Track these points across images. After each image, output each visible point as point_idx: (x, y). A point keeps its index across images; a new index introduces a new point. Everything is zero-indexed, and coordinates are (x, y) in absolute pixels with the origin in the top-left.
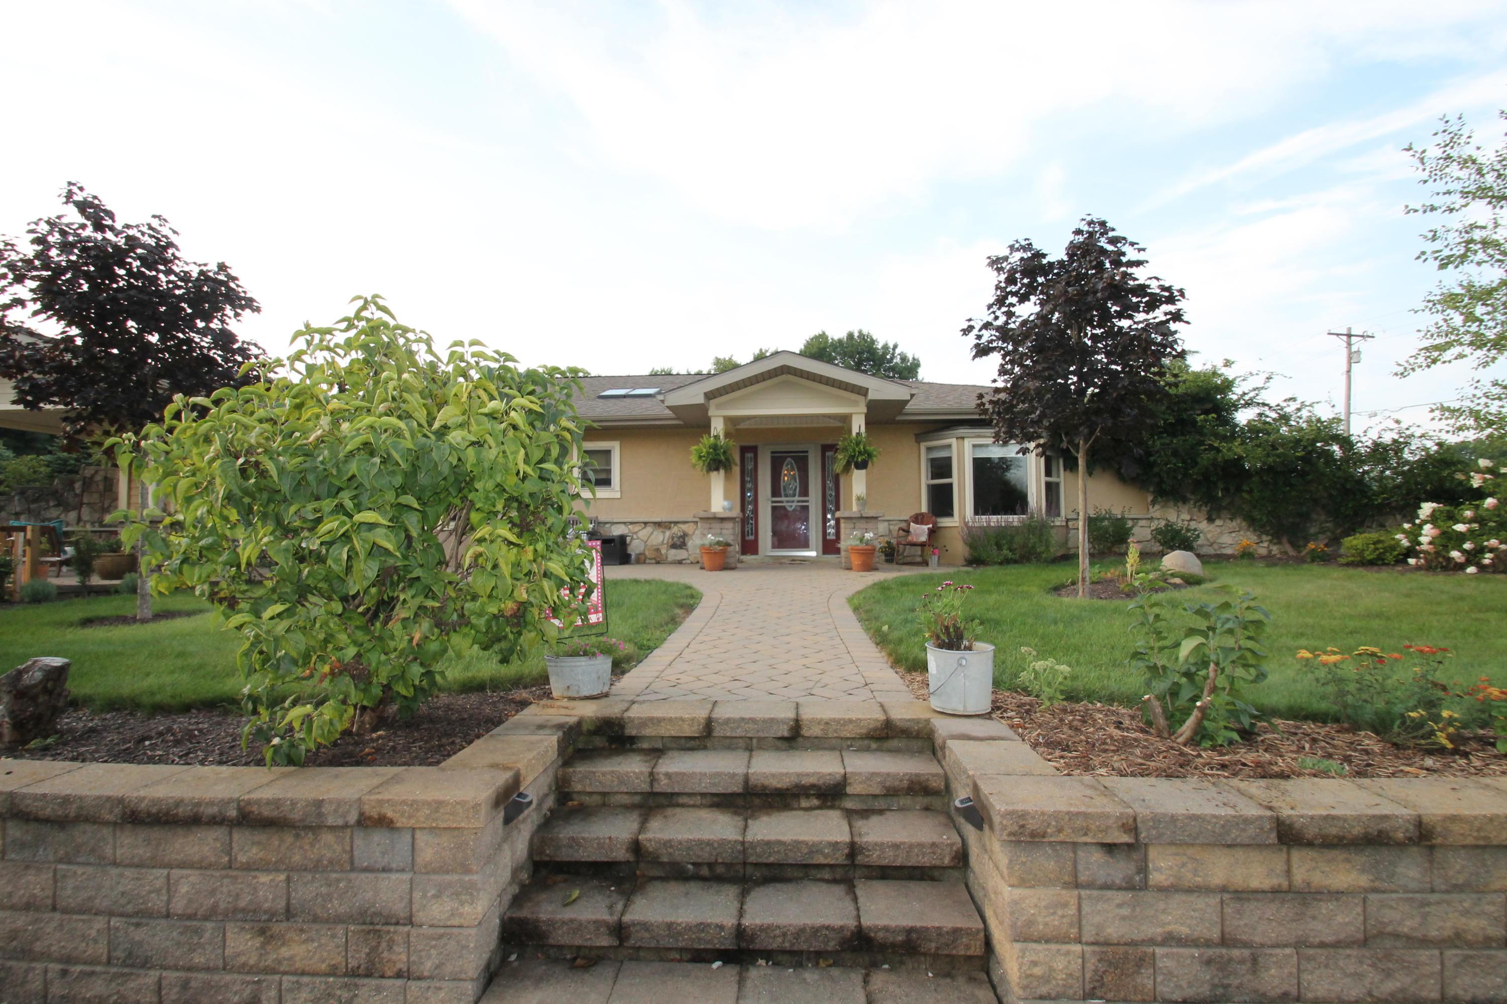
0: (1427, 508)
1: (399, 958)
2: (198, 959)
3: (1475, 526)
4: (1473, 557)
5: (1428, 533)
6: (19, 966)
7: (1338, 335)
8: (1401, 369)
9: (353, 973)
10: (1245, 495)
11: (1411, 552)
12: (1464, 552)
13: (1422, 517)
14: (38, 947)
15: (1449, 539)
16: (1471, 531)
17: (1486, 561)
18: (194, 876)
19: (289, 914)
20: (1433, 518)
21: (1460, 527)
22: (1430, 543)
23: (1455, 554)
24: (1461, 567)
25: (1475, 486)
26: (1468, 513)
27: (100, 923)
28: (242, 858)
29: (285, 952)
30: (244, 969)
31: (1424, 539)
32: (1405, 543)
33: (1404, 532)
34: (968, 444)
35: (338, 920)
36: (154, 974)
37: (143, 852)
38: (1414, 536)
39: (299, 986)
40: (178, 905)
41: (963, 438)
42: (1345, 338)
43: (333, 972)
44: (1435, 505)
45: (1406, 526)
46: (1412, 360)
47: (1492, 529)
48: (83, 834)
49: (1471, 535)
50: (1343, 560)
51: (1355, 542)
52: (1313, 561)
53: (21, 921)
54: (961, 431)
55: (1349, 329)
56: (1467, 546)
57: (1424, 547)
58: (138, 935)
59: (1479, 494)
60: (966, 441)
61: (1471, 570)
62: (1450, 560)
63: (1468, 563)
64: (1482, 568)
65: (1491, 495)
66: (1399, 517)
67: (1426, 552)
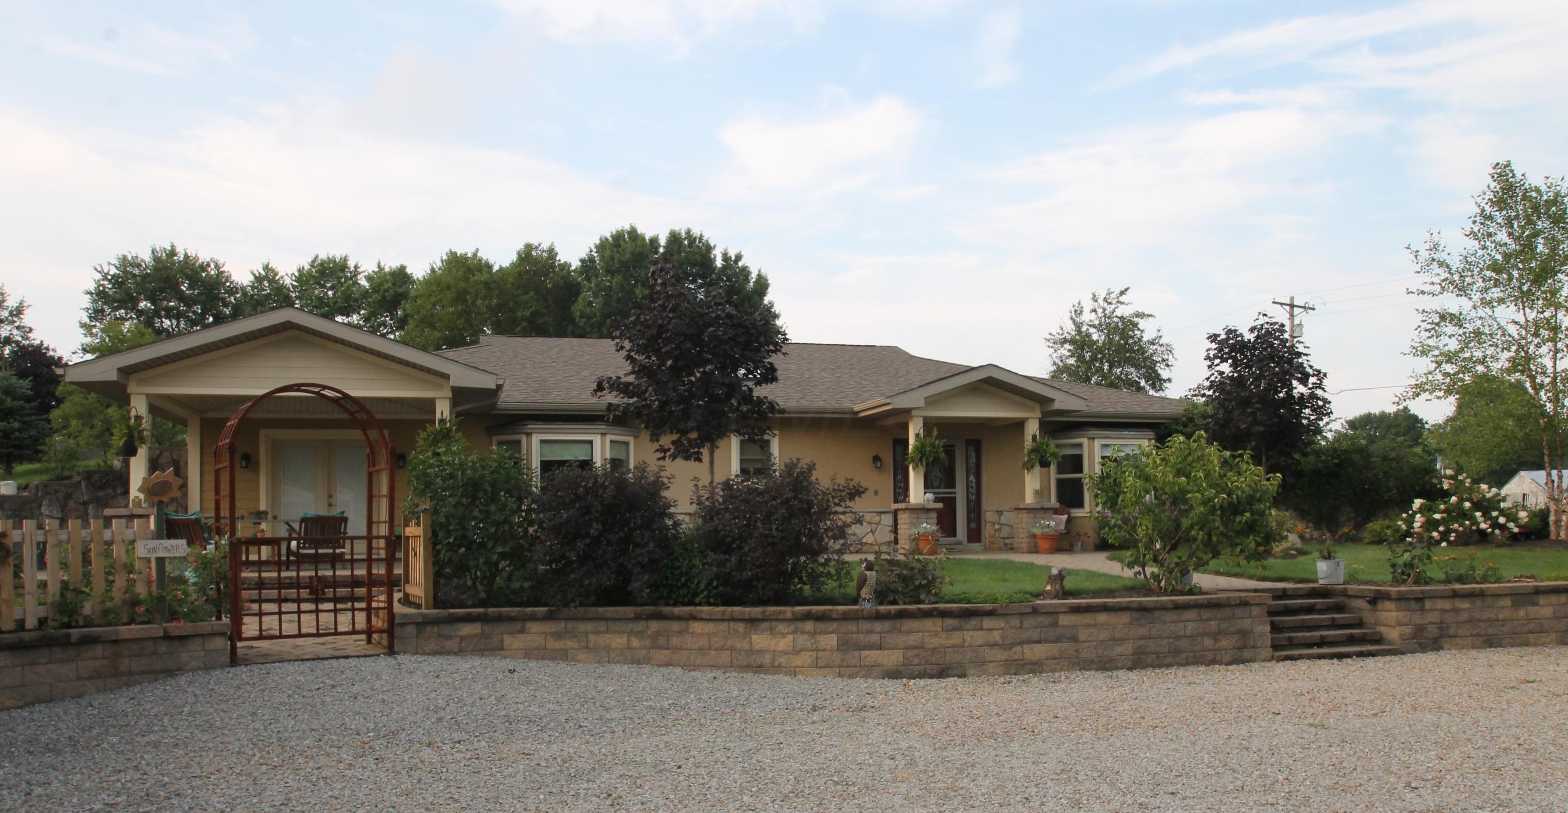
0: (1418, 502)
1: (1251, 642)
2: (1196, 648)
3: (1445, 515)
4: (1444, 536)
5: (1419, 519)
6: (1143, 657)
7: (1282, 304)
8: (1397, 400)
9: (1239, 648)
10: (1299, 492)
11: (1408, 533)
12: (1439, 532)
13: (1414, 509)
14: (1148, 650)
15: (1431, 525)
16: (1443, 518)
17: (1452, 539)
18: (1192, 624)
19: (1219, 633)
20: (1421, 510)
21: (1437, 516)
22: (1421, 527)
23: (1435, 534)
24: (1438, 543)
25: (1445, 488)
26: (1442, 507)
27: (1166, 641)
28: (1204, 617)
29: (1221, 644)
30: (1210, 650)
31: (1417, 525)
32: (1404, 527)
33: (1402, 519)
34: (1097, 443)
35: (1233, 633)
36: (1185, 655)
37: (1175, 618)
38: (1410, 522)
39: (1226, 653)
40: (1188, 633)
41: (1093, 439)
42: (1288, 308)
43: (1234, 648)
44: (1422, 501)
45: (1404, 515)
46: (1405, 394)
47: (1454, 517)
48: (1157, 614)
49: (1442, 522)
50: (1367, 540)
51: (1375, 527)
52: (1346, 541)
53: (1142, 642)
54: (1093, 432)
55: (1292, 299)
56: (1441, 529)
57: (1416, 530)
58: (1178, 643)
59: (1446, 494)
60: (1096, 441)
61: (1444, 544)
62: (1432, 538)
63: (1442, 540)
64: (1449, 543)
65: (1454, 494)
66: (1396, 509)
67: (1418, 533)
